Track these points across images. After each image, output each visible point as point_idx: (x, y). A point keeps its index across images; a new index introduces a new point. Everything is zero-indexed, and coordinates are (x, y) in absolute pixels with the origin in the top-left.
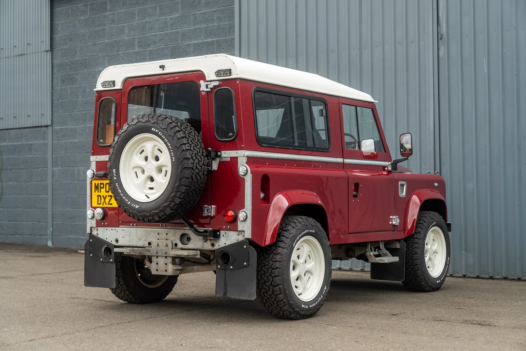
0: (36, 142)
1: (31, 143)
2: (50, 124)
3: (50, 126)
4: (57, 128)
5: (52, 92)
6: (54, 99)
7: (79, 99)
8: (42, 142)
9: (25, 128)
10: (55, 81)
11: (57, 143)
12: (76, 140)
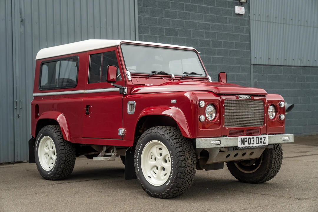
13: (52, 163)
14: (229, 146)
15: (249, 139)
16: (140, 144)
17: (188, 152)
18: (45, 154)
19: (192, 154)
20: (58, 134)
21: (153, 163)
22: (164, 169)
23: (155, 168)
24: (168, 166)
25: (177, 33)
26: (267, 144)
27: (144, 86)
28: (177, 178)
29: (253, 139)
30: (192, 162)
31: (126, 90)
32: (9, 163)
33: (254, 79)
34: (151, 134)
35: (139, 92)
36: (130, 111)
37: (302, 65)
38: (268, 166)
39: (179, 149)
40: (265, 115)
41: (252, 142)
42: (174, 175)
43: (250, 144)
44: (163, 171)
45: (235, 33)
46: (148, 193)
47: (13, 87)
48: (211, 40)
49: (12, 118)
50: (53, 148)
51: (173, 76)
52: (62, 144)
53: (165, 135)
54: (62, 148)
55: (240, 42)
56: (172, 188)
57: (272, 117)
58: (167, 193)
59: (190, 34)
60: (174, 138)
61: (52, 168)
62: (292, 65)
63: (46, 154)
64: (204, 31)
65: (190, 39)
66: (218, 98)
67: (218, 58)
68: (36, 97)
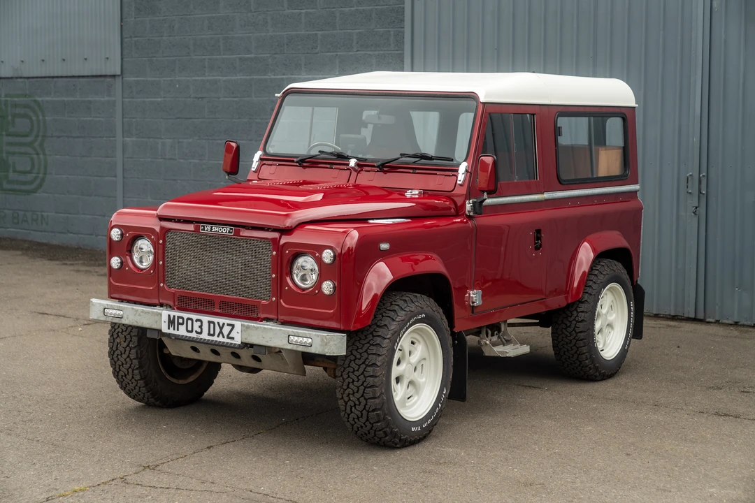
0: (98, 99)
1: (90, 99)
2: (119, 73)
3: (119, 76)
4: (130, 79)
5: (121, 26)
6: (125, 36)
7: (164, 38)
8: (107, 98)
9: (79, 77)
10: (125, 10)
11: (130, 102)
12: (160, 100)
14: (140, 324)
15: (190, 322)
26: (238, 341)
29: (199, 323)
40: (272, 275)
41: (196, 328)
43: (191, 331)
49: (683, 214)
57: (306, 284)
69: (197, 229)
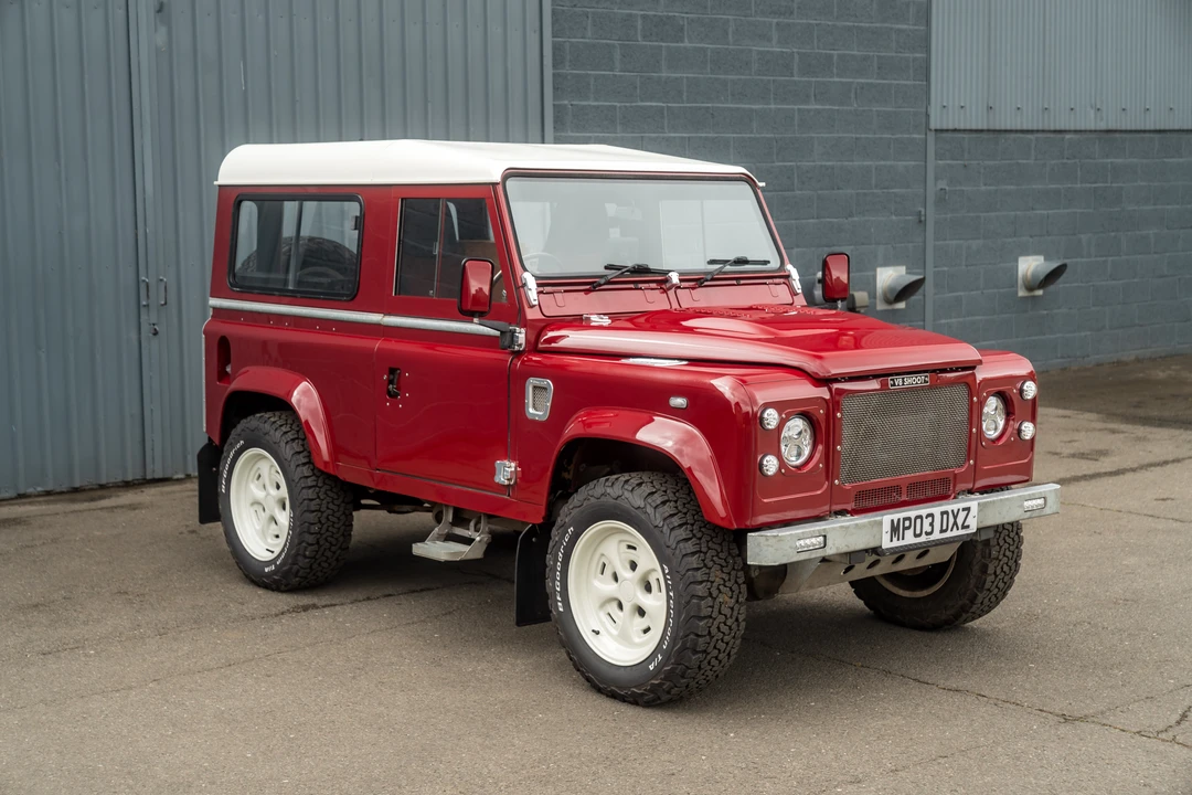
13: (277, 536)
14: (852, 549)
15: (919, 521)
16: (564, 527)
17: (722, 566)
18: (252, 504)
19: (733, 573)
20: (297, 446)
21: (609, 588)
22: (641, 612)
23: (615, 605)
24: (657, 603)
25: (682, 29)
26: (973, 529)
27: (578, 322)
28: (684, 648)
29: (930, 519)
30: (733, 601)
31: (521, 336)
32: (127, 485)
33: (936, 179)
34: (603, 499)
35: (562, 344)
36: (537, 407)
37: (1102, 126)
38: (973, 581)
39: (694, 561)
40: (971, 431)
41: (927, 528)
42: (674, 639)
43: (920, 535)
44: (638, 619)
45: (878, 25)
46: (588, 679)
47: (136, 235)
48: (795, 50)
49: (134, 336)
50: (278, 487)
51: (675, 278)
52: (310, 482)
53: (650, 510)
54: (310, 493)
55: (894, 54)
56: (666, 678)
57: (992, 434)
58: (651, 691)
59: (726, 32)
60: (676, 521)
61: (277, 550)
62: (1067, 128)
63: (256, 503)
64: (775, 20)
65: (727, 49)
66: (824, 393)
67: (818, 112)
68: (218, 311)
69: (884, 386)
